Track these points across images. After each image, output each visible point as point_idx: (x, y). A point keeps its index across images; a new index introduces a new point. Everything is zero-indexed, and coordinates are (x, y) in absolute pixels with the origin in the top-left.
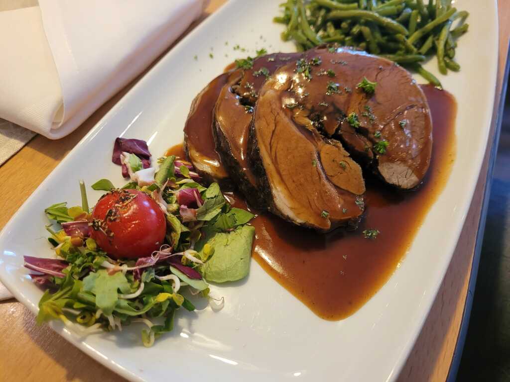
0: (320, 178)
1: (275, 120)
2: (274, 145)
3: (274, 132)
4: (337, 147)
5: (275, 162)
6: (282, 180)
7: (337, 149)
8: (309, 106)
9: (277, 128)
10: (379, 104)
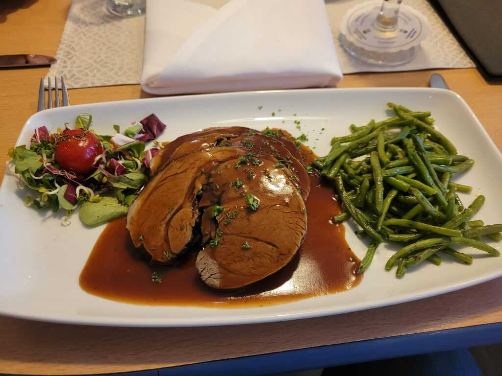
0: (163, 220)
1: (186, 169)
2: (167, 181)
3: (177, 174)
4: (193, 215)
5: (155, 189)
6: (146, 200)
7: (191, 216)
8: (211, 180)
9: (181, 174)
10: (248, 219)
